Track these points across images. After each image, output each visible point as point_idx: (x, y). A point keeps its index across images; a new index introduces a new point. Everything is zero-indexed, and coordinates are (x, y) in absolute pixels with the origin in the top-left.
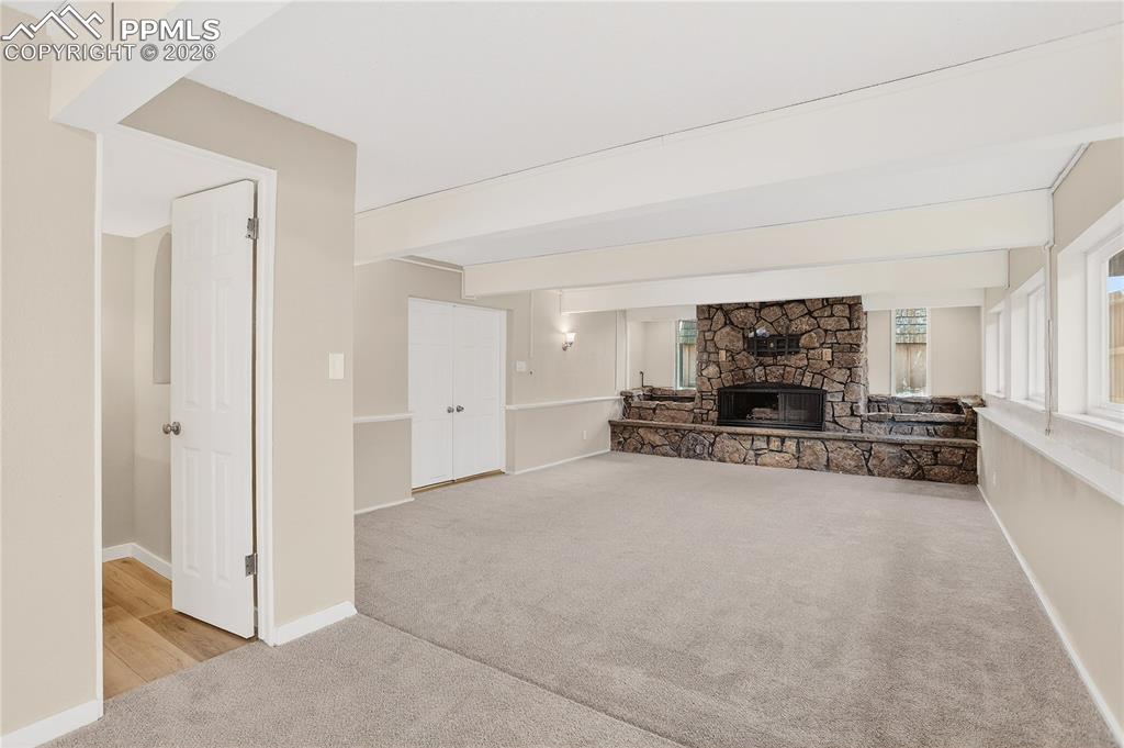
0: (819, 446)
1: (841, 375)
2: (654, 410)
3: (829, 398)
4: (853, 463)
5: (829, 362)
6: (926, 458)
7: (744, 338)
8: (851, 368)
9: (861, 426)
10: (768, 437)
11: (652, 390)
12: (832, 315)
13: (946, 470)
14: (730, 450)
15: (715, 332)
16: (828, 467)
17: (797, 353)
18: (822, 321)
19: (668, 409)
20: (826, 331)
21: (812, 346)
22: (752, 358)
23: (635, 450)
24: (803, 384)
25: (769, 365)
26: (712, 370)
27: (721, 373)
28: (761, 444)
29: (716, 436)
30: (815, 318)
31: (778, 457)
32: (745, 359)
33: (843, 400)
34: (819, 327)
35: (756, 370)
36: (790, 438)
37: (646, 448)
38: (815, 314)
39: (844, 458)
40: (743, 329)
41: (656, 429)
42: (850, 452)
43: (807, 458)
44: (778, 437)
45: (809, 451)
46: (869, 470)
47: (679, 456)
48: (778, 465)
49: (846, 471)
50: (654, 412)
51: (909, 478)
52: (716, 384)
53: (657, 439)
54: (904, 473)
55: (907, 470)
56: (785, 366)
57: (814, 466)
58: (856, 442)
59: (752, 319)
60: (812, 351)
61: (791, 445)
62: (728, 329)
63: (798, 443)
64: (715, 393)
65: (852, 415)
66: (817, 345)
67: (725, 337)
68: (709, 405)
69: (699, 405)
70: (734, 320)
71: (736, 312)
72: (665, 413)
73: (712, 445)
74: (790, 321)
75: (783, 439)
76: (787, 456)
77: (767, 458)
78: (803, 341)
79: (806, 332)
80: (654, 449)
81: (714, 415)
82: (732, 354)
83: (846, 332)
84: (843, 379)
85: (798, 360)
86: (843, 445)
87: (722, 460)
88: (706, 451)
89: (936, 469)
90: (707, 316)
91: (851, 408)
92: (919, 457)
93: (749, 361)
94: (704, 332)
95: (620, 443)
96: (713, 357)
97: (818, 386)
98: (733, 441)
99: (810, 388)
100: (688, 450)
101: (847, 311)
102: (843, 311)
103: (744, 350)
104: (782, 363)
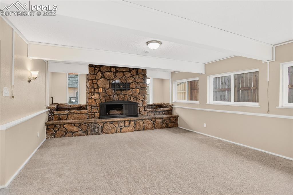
0: (141, 122)
1: (141, 98)
2: (67, 115)
3: (138, 106)
4: (151, 126)
5: (138, 93)
6: (168, 122)
7: (110, 83)
8: (144, 95)
9: (147, 114)
10: (124, 121)
11: (58, 105)
12: (139, 78)
13: (172, 124)
14: (111, 128)
15: (97, 80)
16: (144, 129)
17: (129, 90)
18: (136, 79)
19: (75, 114)
20: (137, 83)
21: (133, 88)
22: (113, 91)
23: (62, 136)
24: (131, 101)
25: (119, 94)
26: (96, 96)
27: (100, 97)
28: (122, 124)
29: (104, 124)
30: (134, 78)
31: (129, 128)
32: (110, 92)
33: (142, 106)
34: (135, 81)
35: (115, 96)
36: (132, 120)
37: (68, 134)
38: (134, 77)
39: (149, 125)
40: (109, 80)
41: (74, 124)
42: (150, 123)
43: (138, 127)
44: (128, 121)
45: (138, 124)
46: (155, 128)
47: (87, 134)
48: (129, 131)
49: (149, 129)
50: (68, 116)
51: (164, 128)
52: (98, 102)
53: (75, 129)
54: (163, 127)
55: (164, 125)
56: (125, 94)
57: (140, 129)
58: (151, 119)
59: (113, 77)
60: (133, 90)
61: (133, 123)
62: (103, 79)
63: (135, 122)
64: (97, 105)
65: (145, 110)
66: (135, 87)
67: (101, 82)
68: (95, 110)
69: (91, 111)
70: (106, 76)
71: (107, 73)
72: (74, 115)
73: (103, 127)
74: (126, 78)
75: (130, 122)
76: (132, 127)
77: (125, 129)
78: (131, 86)
79: (132, 83)
80: (73, 133)
81: (97, 115)
82: (105, 90)
83: (143, 84)
84: (142, 99)
85: (129, 92)
86: (148, 120)
87: (107, 133)
88: (100, 130)
89: (170, 124)
90: (94, 73)
91: (145, 108)
92: (166, 121)
93: (112, 92)
94: (93, 80)
95: (52, 134)
96: (96, 91)
97: (135, 101)
98: (111, 125)
99: (133, 102)
100: (92, 131)
101: (143, 77)
102: (142, 77)
103: (109, 88)
104: (124, 93)
